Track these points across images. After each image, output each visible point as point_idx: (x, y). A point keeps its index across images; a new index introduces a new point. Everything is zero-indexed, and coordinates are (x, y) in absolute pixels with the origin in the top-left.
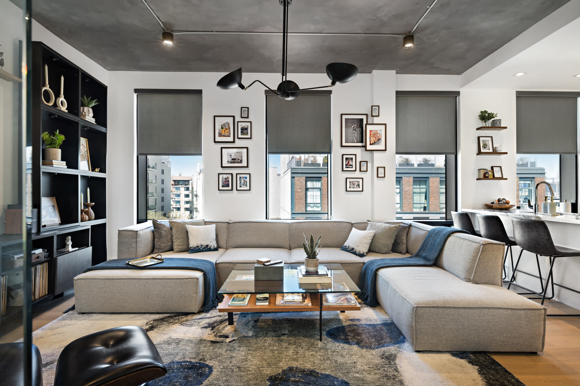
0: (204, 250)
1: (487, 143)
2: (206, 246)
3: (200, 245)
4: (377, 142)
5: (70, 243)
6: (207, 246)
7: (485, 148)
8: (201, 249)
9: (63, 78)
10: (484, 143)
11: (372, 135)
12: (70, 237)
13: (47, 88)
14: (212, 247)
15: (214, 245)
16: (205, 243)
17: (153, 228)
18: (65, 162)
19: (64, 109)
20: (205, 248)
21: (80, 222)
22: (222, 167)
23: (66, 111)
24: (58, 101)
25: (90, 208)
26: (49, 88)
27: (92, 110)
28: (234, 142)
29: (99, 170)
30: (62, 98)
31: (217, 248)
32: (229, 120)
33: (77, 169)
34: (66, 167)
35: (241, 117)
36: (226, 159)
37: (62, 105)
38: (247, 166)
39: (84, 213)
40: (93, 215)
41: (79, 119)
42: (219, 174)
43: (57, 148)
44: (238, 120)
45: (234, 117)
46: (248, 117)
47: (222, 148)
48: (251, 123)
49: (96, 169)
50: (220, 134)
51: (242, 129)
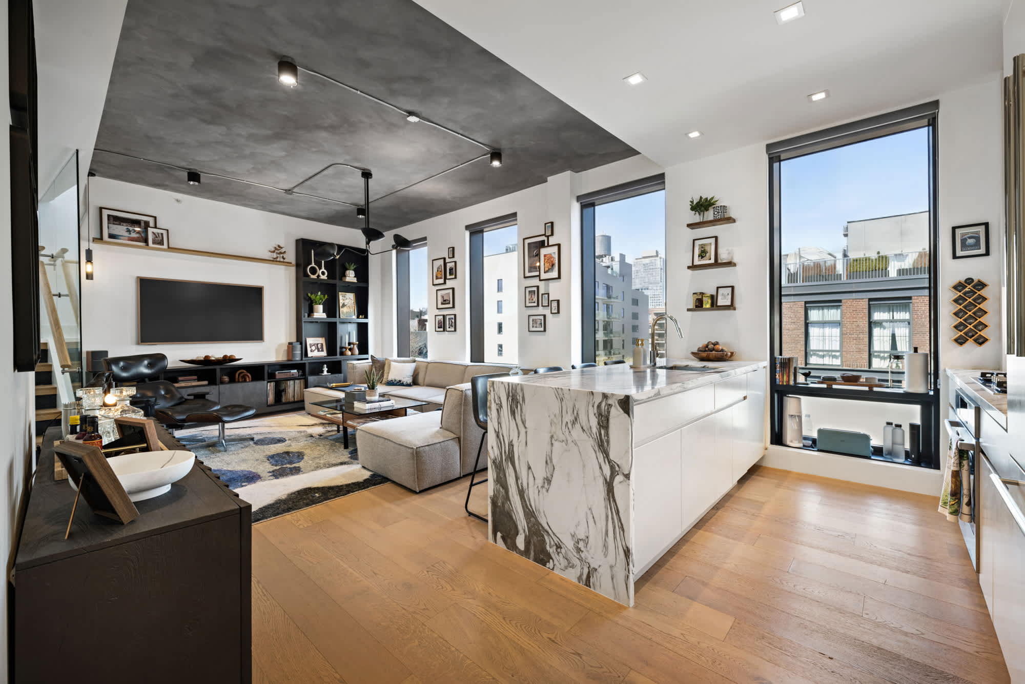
1: (707, 248)
4: (551, 268)
5: (325, 369)
6: (400, 381)
7: (702, 257)
10: (703, 249)
11: (547, 260)
12: (325, 366)
13: (313, 265)
14: (404, 383)
16: (398, 379)
17: (371, 363)
18: (325, 314)
19: (324, 277)
20: (398, 383)
21: (338, 356)
22: (437, 309)
23: (326, 278)
24: (320, 272)
25: (355, 346)
26: (315, 264)
27: (353, 272)
28: (445, 283)
29: (363, 317)
30: (323, 269)
31: (411, 384)
32: (441, 262)
33: (336, 317)
34: (326, 317)
35: (449, 258)
36: (440, 301)
37: (323, 274)
38: (454, 307)
39: (348, 350)
40: (356, 351)
41: (337, 282)
42: (435, 316)
43: (320, 304)
44: (447, 261)
45: (444, 259)
46: (453, 257)
47: (437, 290)
48: (455, 262)
49: (361, 317)
50: (436, 277)
51: (450, 270)
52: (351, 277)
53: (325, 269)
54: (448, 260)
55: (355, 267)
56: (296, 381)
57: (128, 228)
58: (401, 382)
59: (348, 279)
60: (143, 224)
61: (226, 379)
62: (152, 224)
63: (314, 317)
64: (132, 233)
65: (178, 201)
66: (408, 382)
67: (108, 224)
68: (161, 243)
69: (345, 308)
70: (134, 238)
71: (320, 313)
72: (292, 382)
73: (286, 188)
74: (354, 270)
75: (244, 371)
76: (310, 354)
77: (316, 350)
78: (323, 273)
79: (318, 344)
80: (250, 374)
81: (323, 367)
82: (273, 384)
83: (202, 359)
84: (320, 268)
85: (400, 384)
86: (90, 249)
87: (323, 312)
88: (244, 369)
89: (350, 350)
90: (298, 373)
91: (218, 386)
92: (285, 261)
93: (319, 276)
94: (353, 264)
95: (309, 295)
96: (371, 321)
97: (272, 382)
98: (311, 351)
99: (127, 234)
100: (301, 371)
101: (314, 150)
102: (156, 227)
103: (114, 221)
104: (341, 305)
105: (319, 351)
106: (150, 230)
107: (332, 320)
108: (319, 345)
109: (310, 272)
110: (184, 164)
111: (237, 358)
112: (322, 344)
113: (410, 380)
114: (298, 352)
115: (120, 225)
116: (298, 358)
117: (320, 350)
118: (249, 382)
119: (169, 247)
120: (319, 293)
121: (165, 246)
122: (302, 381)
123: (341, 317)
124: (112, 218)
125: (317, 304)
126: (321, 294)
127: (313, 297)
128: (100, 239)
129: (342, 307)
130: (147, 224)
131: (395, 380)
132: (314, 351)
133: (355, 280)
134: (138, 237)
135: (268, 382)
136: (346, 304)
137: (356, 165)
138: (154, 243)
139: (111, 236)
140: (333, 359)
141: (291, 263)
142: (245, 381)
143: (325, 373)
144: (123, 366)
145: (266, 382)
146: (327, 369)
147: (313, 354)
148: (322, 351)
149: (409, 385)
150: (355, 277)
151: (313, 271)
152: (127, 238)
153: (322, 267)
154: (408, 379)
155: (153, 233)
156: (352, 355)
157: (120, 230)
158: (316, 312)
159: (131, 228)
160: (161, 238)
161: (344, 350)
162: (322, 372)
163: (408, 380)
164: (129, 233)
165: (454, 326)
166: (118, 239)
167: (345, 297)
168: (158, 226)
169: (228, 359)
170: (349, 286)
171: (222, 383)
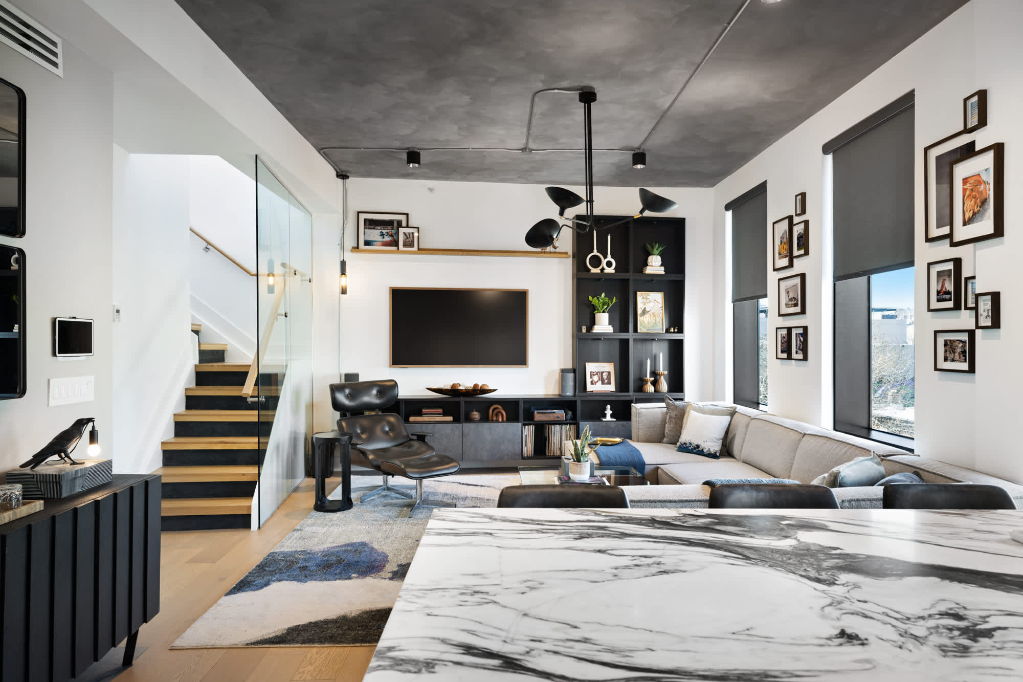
0: (695, 451)
2: (696, 445)
3: (688, 442)
4: (979, 211)
6: (698, 446)
8: (690, 448)
9: (609, 237)
11: (968, 193)
12: (609, 407)
13: (595, 252)
14: (705, 451)
15: (710, 447)
16: (695, 442)
18: (612, 326)
19: (611, 270)
20: (695, 448)
21: (631, 393)
22: (780, 315)
23: (614, 271)
24: (604, 262)
25: (662, 377)
26: (597, 252)
27: (659, 258)
28: (791, 265)
29: (676, 330)
30: (609, 258)
31: (718, 454)
32: (785, 225)
33: (628, 332)
34: (612, 331)
35: (797, 215)
36: (784, 300)
37: (609, 266)
38: (803, 311)
39: (649, 383)
40: (664, 386)
41: (631, 276)
42: (777, 329)
43: (604, 312)
44: (795, 222)
45: (790, 218)
46: (803, 212)
47: (779, 280)
48: (806, 223)
49: (672, 330)
50: (780, 254)
51: (798, 239)
52: (655, 265)
53: (612, 257)
54: (796, 220)
55: (660, 249)
56: (563, 426)
57: (381, 232)
58: (700, 449)
59: (649, 270)
60: (395, 224)
61: (476, 415)
62: (404, 224)
63: (594, 331)
64: (385, 236)
65: (431, 190)
66: (712, 451)
67: (364, 229)
68: (412, 245)
69: (647, 316)
70: (386, 242)
71: (603, 324)
72: (558, 427)
73: (521, 147)
74: (661, 254)
75: (500, 407)
76: (590, 388)
77: (600, 382)
78: (609, 264)
79: (602, 373)
80: (505, 411)
81: (605, 409)
82: (532, 428)
83: (449, 388)
84: (605, 257)
85: (696, 450)
86: (345, 260)
87: (609, 324)
88: (500, 405)
89: (655, 383)
90: (566, 415)
91: (461, 424)
92: (557, 250)
93: (603, 269)
94: (657, 245)
95: (590, 298)
96: (690, 337)
97: (530, 424)
98: (592, 383)
99: (380, 239)
100: (571, 413)
101: (491, 79)
102: (407, 227)
103: (369, 225)
104: (639, 311)
105: (603, 383)
106: (401, 230)
107: (623, 336)
108: (604, 374)
109: (590, 264)
110: (397, 144)
111: (491, 388)
112: (609, 373)
113: (715, 447)
114: (570, 384)
115: (374, 229)
116: (569, 393)
117: (606, 381)
118: (503, 421)
119: (419, 249)
120: (603, 295)
121: (415, 248)
122: (573, 427)
123: (639, 331)
124: (368, 223)
125: (600, 313)
126: (605, 297)
127: (594, 301)
128: (356, 248)
129: (641, 316)
130: (399, 224)
131: (690, 443)
132: (596, 383)
133: (661, 271)
134: (391, 241)
135: (525, 425)
136: (647, 310)
137: (565, 84)
138: (405, 245)
139: (367, 243)
140: (624, 396)
141: (566, 253)
142: (497, 421)
143: (608, 418)
144: (349, 394)
145: (520, 424)
146: (611, 412)
147: (595, 387)
148: (609, 383)
149: (713, 456)
150: (662, 265)
151: (596, 262)
152: (380, 244)
153: (607, 254)
154: (712, 444)
155: (404, 233)
156: (655, 391)
157: (374, 234)
158: (598, 325)
159: (384, 231)
160: (412, 239)
161: (645, 383)
162: (605, 416)
163: (712, 446)
164: (382, 236)
165: (804, 348)
166: (372, 245)
167: (647, 299)
168: (410, 225)
169: (478, 391)
170: (652, 280)
171: (469, 419)
